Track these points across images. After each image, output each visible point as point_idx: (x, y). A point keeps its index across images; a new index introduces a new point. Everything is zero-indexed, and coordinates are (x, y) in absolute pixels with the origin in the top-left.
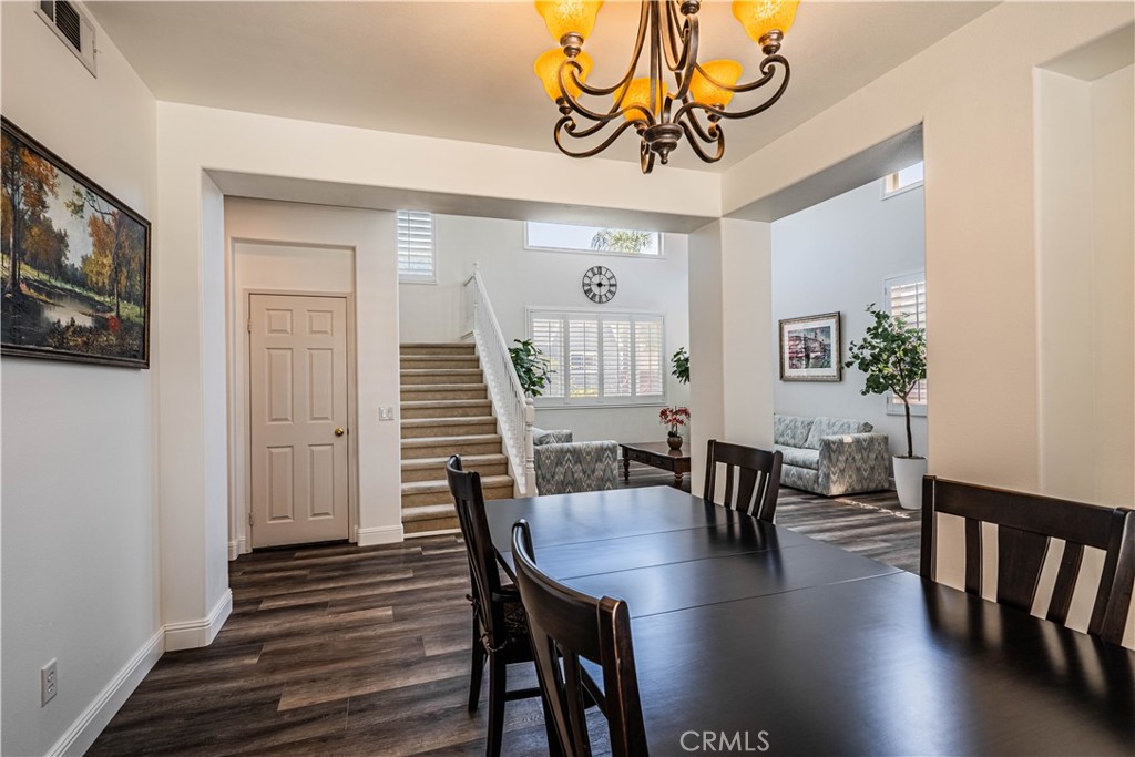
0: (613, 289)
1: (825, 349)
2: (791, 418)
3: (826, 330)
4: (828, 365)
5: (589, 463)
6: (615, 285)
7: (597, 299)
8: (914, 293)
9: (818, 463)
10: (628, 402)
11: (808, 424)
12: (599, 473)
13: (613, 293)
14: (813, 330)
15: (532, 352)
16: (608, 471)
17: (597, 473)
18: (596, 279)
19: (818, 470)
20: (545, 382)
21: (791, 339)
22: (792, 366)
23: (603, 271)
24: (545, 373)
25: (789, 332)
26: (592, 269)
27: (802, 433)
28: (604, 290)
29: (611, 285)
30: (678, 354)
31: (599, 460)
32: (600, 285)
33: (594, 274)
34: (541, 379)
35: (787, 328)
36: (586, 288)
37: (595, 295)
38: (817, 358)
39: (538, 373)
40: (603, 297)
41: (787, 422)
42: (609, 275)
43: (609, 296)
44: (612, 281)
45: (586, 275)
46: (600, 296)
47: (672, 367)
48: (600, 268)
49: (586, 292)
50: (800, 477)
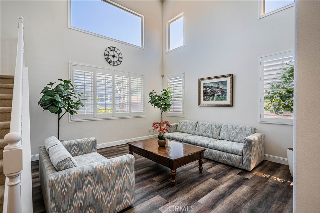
0: (120, 60)
1: (223, 92)
2: (209, 124)
3: (224, 83)
4: (225, 99)
5: (109, 180)
6: (122, 58)
7: (112, 63)
8: (282, 63)
9: (242, 152)
10: (128, 116)
11: (219, 127)
12: (119, 187)
13: (121, 62)
14: (216, 83)
15: (71, 87)
16: (127, 182)
17: (117, 187)
18: (112, 53)
19: (242, 156)
20: (80, 106)
21: (204, 87)
22: (205, 100)
23: (116, 50)
24: (79, 100)
25: (204, 84)
26: (109, 48)
27: (216, 132)
28: (116, 59)
29: (119, 57)
30: (151, 93)
31: (119, 174)
32: (114, 56)
33: (111, 50)
34: (77, 103)
35: (202, 82)
36: (106, 57)
37: (111, 61)
38: (218, 96)
39: (74, 100)
40: (116, 63)
41: (207, 126)
42: (118, 52)
43: (119, 63)
44: (120, 56)
45: (106, 50)
46: (114, 62)
47: (148, 99)
48: (114, 48)
49: (106, 59)
50: (230, 159)
